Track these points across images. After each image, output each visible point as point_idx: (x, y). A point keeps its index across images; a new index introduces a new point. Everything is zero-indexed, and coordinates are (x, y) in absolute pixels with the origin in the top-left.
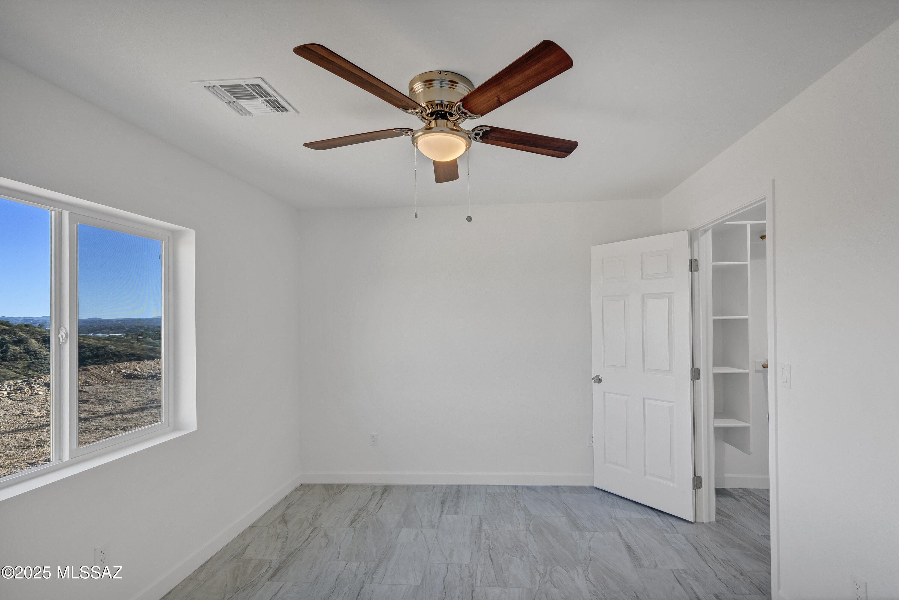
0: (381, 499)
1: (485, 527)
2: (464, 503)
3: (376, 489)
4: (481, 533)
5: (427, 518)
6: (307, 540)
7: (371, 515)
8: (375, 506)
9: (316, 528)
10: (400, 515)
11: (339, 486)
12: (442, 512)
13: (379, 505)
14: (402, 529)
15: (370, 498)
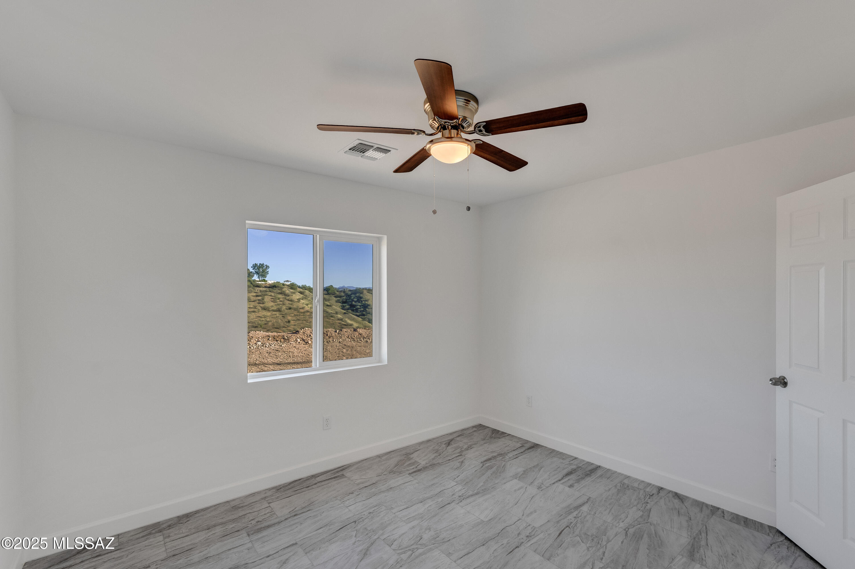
0: (522, 453)
1: (585, 508)
2: (587, 481)
3: (526, 445)
4: (574, 511)
5: (542, 480)
6: (449, 460)
7: (503, 461)
8: (513, 456)
9: (461, 455)
10: (524, 469)
11: (503, 433)
12: (560, 480)
13: (517, 456)
14: (514, 479)
15: (515, 449)
